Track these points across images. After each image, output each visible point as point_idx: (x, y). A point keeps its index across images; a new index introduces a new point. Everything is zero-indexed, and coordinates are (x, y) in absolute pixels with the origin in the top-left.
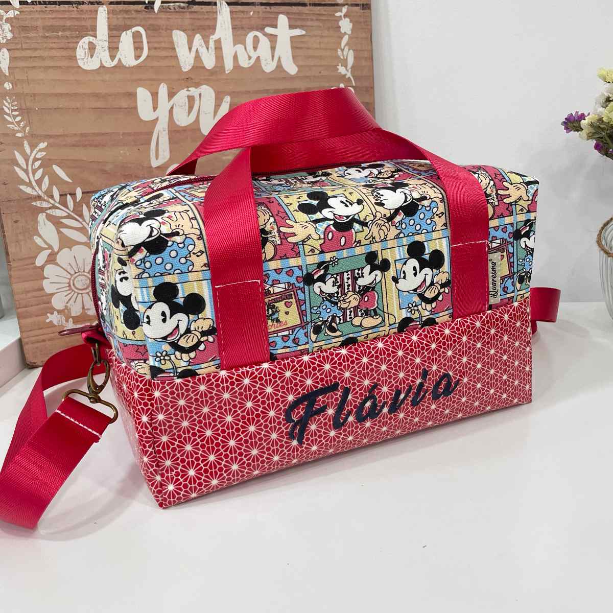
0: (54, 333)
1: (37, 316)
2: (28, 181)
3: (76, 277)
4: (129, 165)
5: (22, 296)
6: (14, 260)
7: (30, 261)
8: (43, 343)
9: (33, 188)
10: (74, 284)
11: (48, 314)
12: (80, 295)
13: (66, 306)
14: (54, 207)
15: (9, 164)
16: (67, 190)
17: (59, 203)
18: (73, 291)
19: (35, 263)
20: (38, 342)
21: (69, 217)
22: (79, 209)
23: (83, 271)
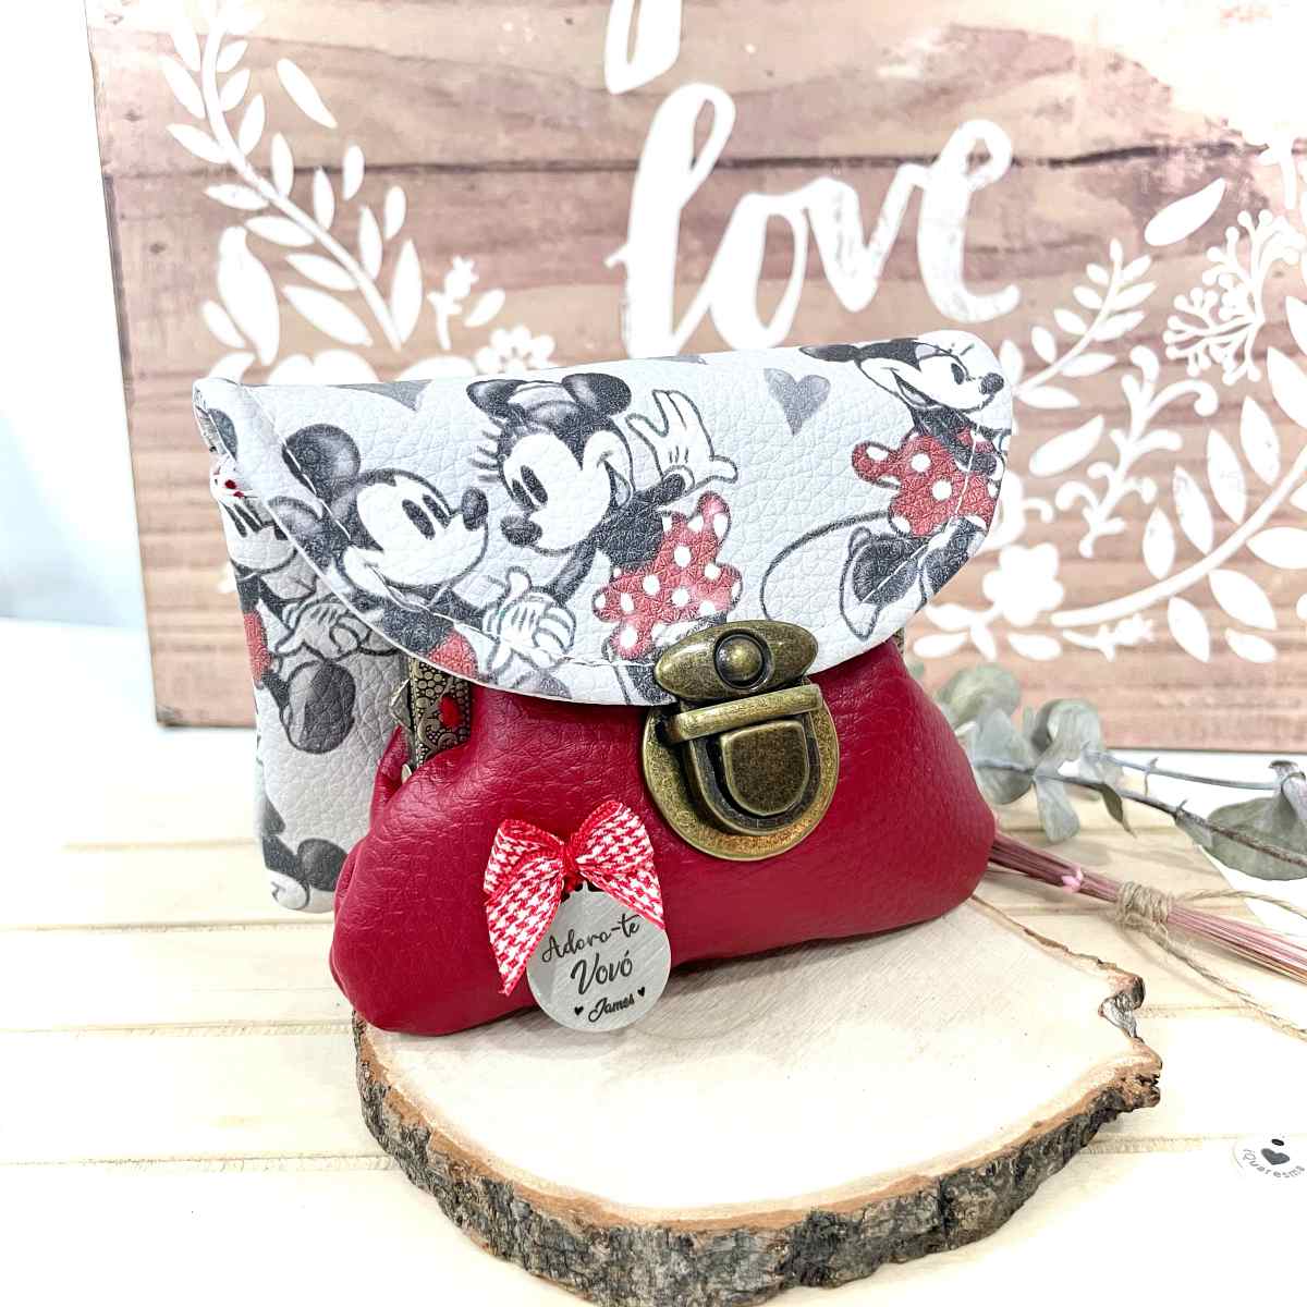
2: (202, 115)
4: (532, 78)
6: (142, 375)
9: (213, 137)
14: (272, 210)
15: (148, 48)
16: (316, 153)
17: (290, 197)
20: (191, 648)
21: (316, 249)
22: (350, 225)
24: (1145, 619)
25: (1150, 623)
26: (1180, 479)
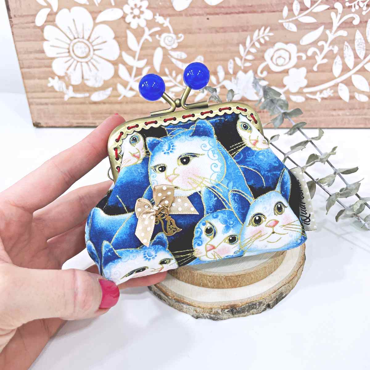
0: (55, 98)
1: (39, 78)
3: (75, 43)
5: (25, 56)
6: (15, 16)
7: (30, 19)
8: (46, 107)
10: (73, 51)
11: (50, 79)
12: (79, 64)
13: (66, 73)
18: (72, 58)
19: (34, 22)
20: (41, 104)
23: (82, 37)
24: (331, 90)
25: (332, 91)
26: (346, 46)
